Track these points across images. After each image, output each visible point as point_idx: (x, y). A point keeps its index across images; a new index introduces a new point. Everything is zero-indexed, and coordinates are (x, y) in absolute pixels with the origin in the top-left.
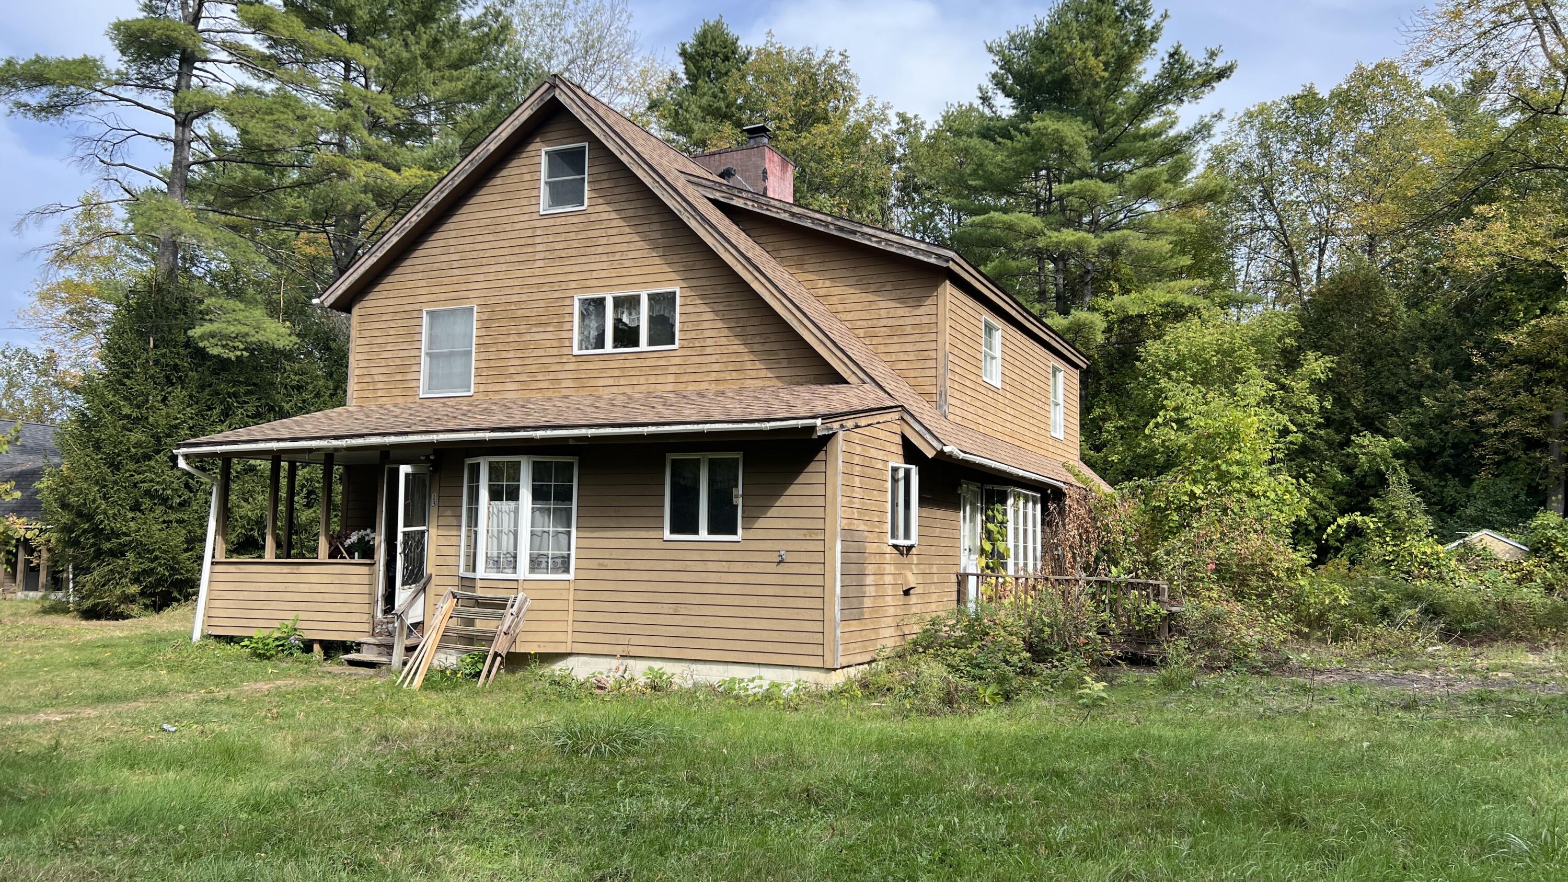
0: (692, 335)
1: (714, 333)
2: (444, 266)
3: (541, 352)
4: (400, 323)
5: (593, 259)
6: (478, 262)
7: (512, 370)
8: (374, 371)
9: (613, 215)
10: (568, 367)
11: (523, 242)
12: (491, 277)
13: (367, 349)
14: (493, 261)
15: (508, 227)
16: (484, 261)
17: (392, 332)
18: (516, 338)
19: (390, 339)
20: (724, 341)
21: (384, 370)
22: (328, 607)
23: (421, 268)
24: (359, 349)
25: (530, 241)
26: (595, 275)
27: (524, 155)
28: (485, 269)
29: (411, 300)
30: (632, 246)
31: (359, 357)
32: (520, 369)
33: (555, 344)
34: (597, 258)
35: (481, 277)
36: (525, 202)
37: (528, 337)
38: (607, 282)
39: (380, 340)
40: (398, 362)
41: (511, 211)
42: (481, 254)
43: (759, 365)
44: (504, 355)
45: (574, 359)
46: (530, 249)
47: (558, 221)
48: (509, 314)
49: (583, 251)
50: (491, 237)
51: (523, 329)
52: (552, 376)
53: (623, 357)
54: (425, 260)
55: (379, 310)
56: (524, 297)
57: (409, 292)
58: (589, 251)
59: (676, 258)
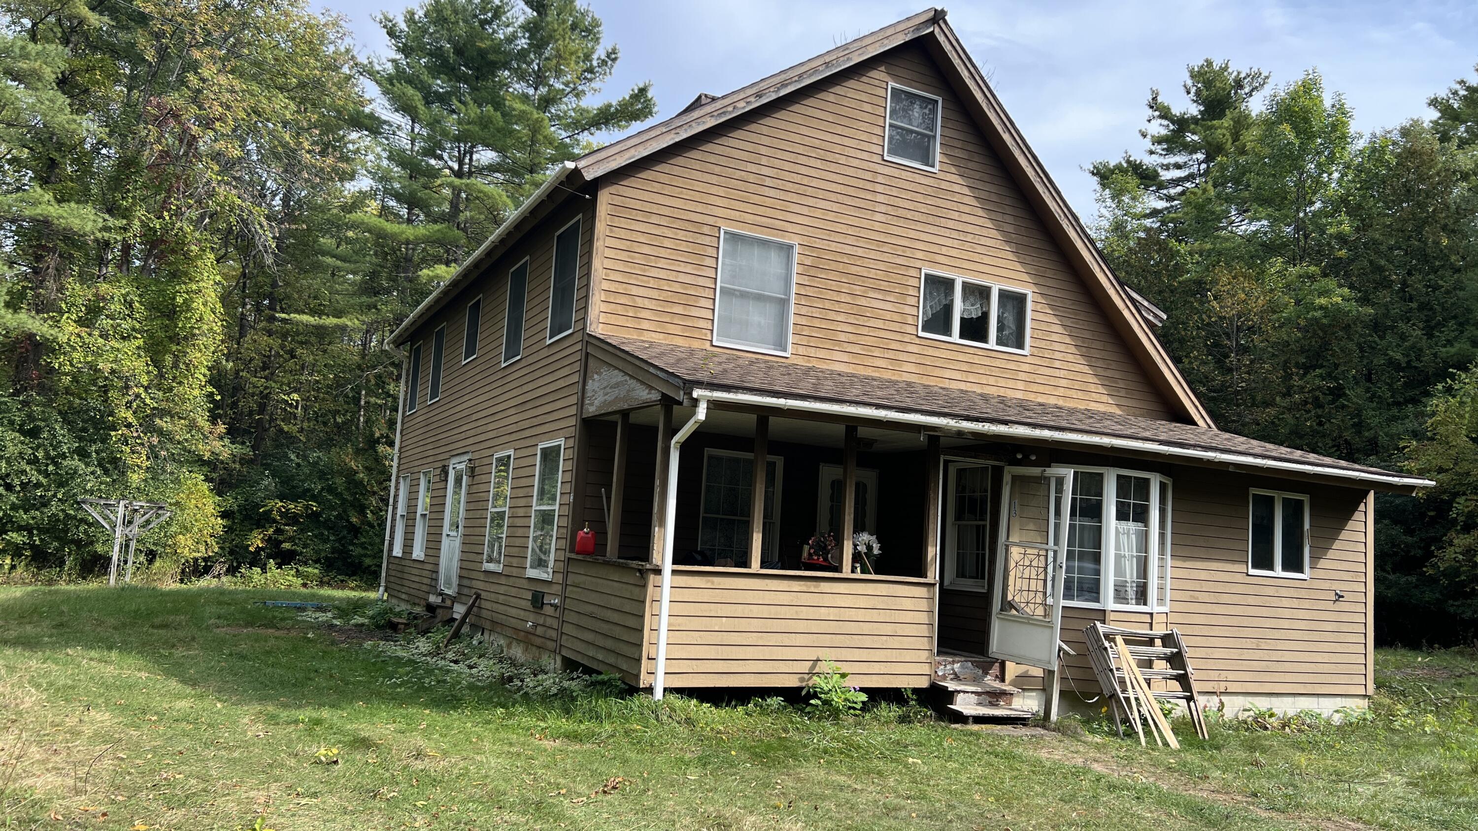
0: (1043, 344)
1: (1062, 348)
2: (752, 178)
3: (879, 323)
4: (681, 235)
5: (942, 232)
6: (802, 189)
7: (842, 337)
8: (635, 291)
9: (966, 191)
10: (910, 348)
11: (861, 184)
12: (818, 213)
13: (624, 256)
14: (821, 194)
15: (843, 160)
16: (809, 191)
17: (667, 243)
18: (848, 299)
19: (663, 253)
20: (1070, 358)
21: (654, 294)
22: (868, 642)
23: (717, 169)
24: (609, 253)
25: (869, 186)
26: (944, 250)
27: (864, 79)
28: (811, 202)
29: (700, 208)
30: (985, 232)
31: (608, 264)
32: (852, 338)
33: (896, 317)
34: (947, 233)
35: (805, 210)
36: (864, 137)
37: (863, 301)
38: (958, 263)
39: (646, 250)
40: (677, 288)
41: (846, 141)
42: (805, 181)
43: (1101, 390)
44: (832, 315)
45: (917, 341)
46: (869, 196)
47: (904, 175)
48: (841, 267)
49: (931, 219)
50: (818, 164)
51: (858, 290)
52: (891, 354)
53: (972, 351)
54: (723, 161)
55: (648, 207)
56: (860, 252)
57: (697, 196)
58: (938, 221)
59: (1028, 259)
